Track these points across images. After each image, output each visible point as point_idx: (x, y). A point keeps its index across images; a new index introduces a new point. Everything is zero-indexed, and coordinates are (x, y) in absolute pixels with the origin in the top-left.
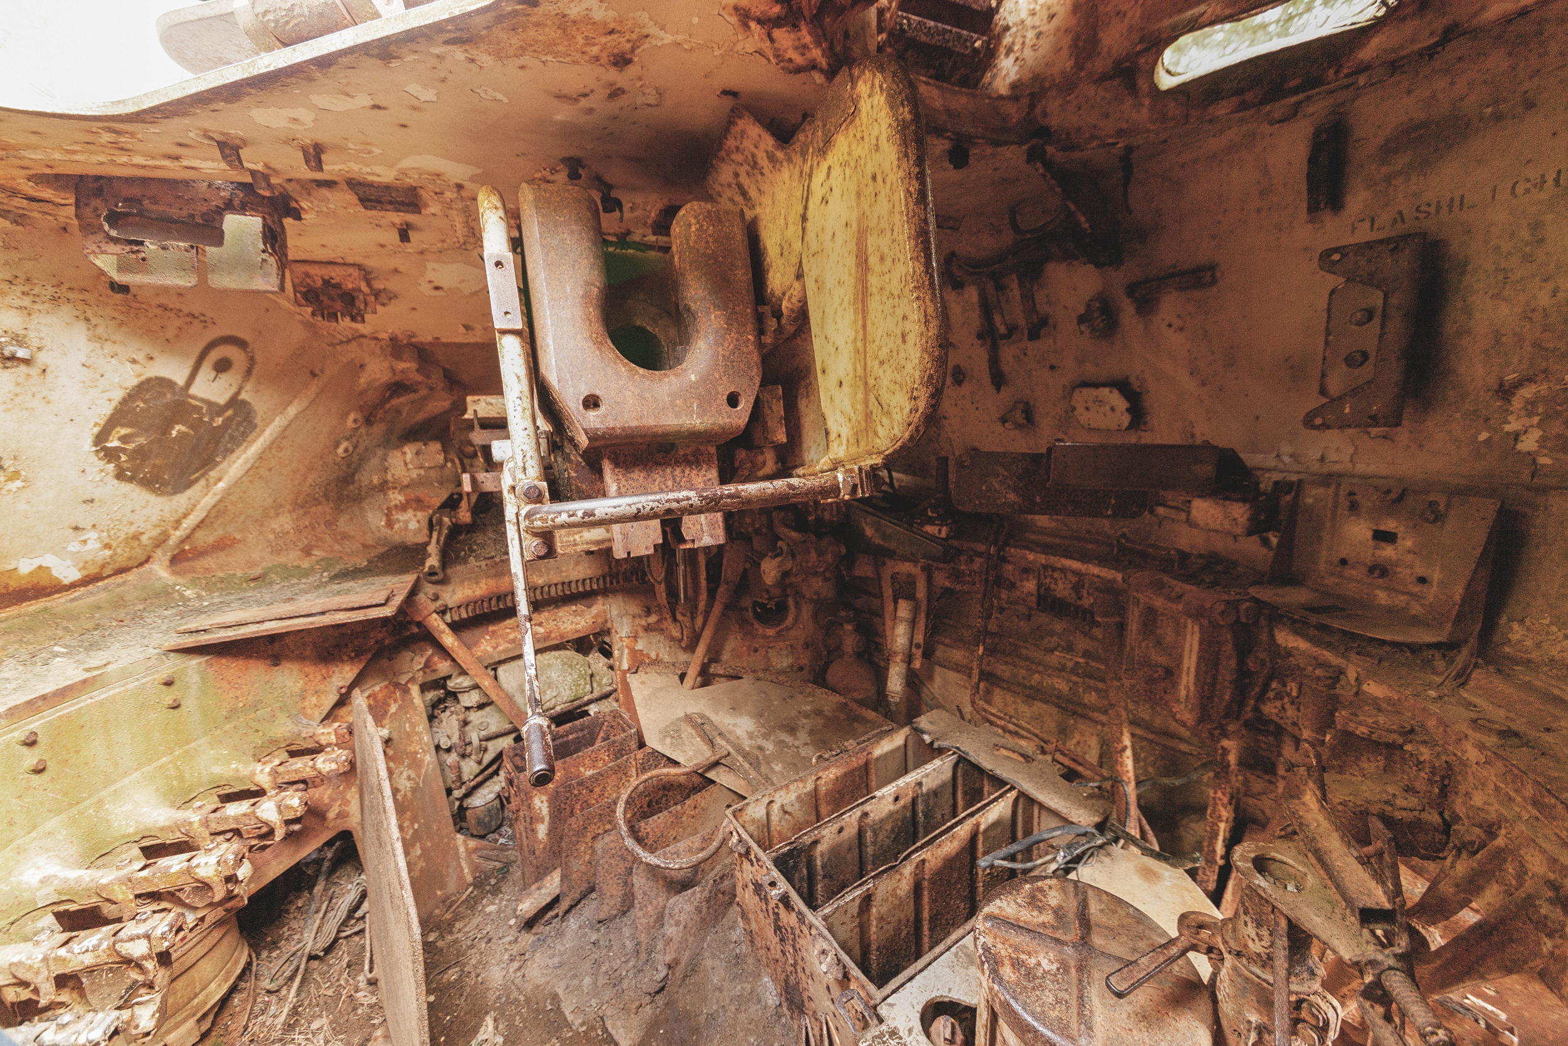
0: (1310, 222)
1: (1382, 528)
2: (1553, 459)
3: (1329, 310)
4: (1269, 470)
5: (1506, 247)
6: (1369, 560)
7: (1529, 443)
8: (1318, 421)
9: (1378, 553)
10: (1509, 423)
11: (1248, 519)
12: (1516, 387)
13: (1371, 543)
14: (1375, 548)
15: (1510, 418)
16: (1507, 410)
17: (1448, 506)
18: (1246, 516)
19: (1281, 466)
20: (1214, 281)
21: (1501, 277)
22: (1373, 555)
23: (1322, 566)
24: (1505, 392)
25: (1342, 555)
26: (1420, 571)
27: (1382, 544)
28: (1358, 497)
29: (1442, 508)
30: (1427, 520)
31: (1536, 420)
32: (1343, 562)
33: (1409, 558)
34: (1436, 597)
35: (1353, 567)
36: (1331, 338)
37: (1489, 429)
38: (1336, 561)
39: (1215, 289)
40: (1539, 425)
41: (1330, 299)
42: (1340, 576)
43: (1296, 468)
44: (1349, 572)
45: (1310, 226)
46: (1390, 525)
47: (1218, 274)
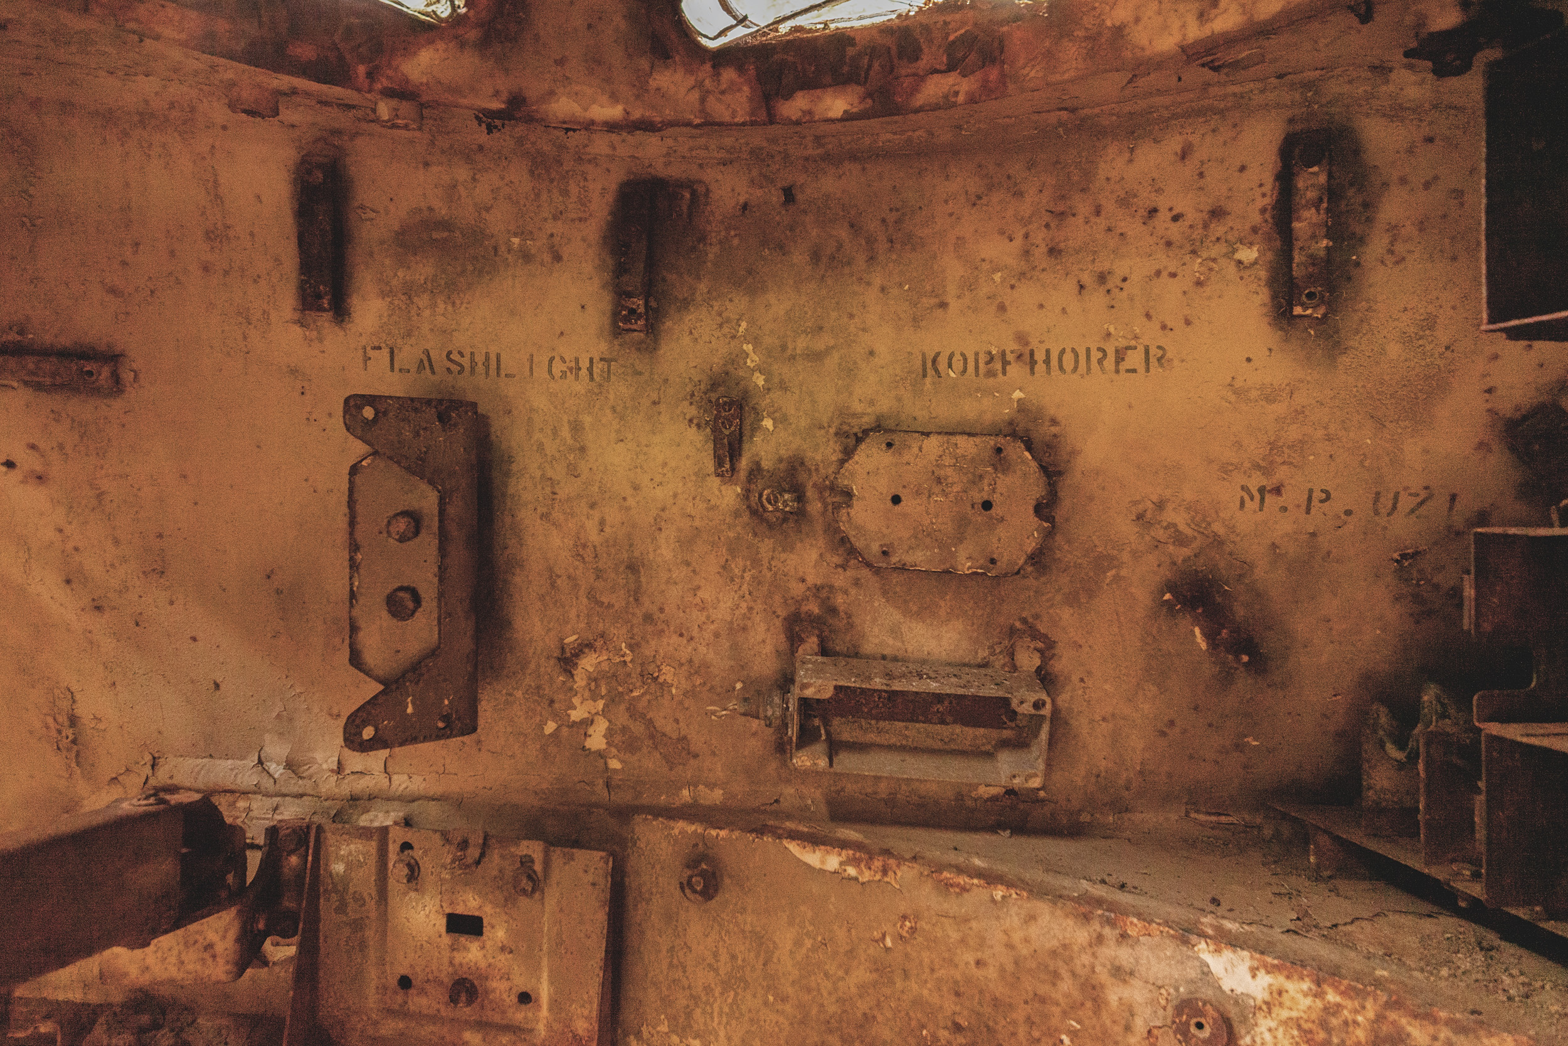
0: (301, 323)
1: (460, 910)
2: (621, 761)
3: (351, 503)
4: (245, 793)
5: (551, 448)
6: (445, 975)
7: (596, 740)
8: (368, 733)
9: (458, 957)
10: (575, 708)
11: (238, 940)
12: (577, 655)
13: (446, 940)
14: (453, 949)
15: (576, 701)
16: (571, 689)
17: (547, 864)
18: (232, 934)
19: (267, 784)
20: (117, 387)
21: (548, 490)
22: (451, 963)
23: (372, 1000)
24: (567, 661)
25: (403, 971)
26: (521, 982)
27: (463, 939)
28: (417, 853)
29: (538, 867)
30: (524, 892)
31: (601, 704)
32: (405, 982)
33: (503, 959)
34: (549, 1027)
35: (422, 992)
36: (359, 556)
37: (555, 716)
38: (393, 982)
39: (118, 404)
40: (605, 713)
41: (351, 483)
42: (402, 1013)
43: (296, 786)
44: (418, 1002)
45: (297, 329)
46: (470, 903)
47: (127, 376)
